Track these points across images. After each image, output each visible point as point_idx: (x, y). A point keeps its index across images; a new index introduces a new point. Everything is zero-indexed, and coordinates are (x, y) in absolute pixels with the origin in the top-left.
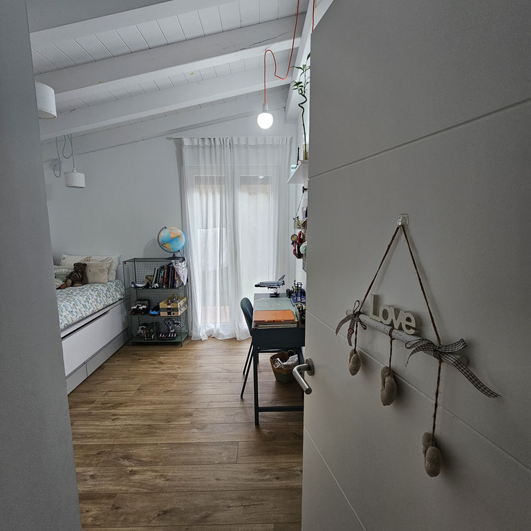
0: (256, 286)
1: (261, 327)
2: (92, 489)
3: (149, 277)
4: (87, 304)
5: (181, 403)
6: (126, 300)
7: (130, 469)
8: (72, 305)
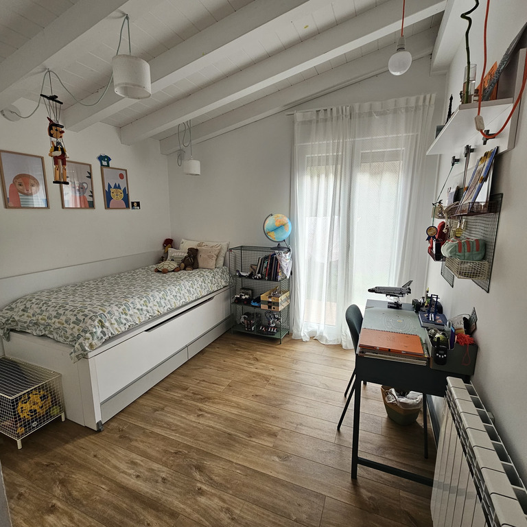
0: (370, 291)
1: (368, 355)
2: (160, 496)
3: (254, 267)
4: (191, 289)
5: (267, 415)
6: (231, 289)
7: (199, 485)
8: (177, 289)
